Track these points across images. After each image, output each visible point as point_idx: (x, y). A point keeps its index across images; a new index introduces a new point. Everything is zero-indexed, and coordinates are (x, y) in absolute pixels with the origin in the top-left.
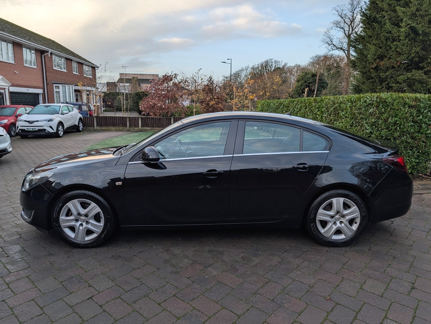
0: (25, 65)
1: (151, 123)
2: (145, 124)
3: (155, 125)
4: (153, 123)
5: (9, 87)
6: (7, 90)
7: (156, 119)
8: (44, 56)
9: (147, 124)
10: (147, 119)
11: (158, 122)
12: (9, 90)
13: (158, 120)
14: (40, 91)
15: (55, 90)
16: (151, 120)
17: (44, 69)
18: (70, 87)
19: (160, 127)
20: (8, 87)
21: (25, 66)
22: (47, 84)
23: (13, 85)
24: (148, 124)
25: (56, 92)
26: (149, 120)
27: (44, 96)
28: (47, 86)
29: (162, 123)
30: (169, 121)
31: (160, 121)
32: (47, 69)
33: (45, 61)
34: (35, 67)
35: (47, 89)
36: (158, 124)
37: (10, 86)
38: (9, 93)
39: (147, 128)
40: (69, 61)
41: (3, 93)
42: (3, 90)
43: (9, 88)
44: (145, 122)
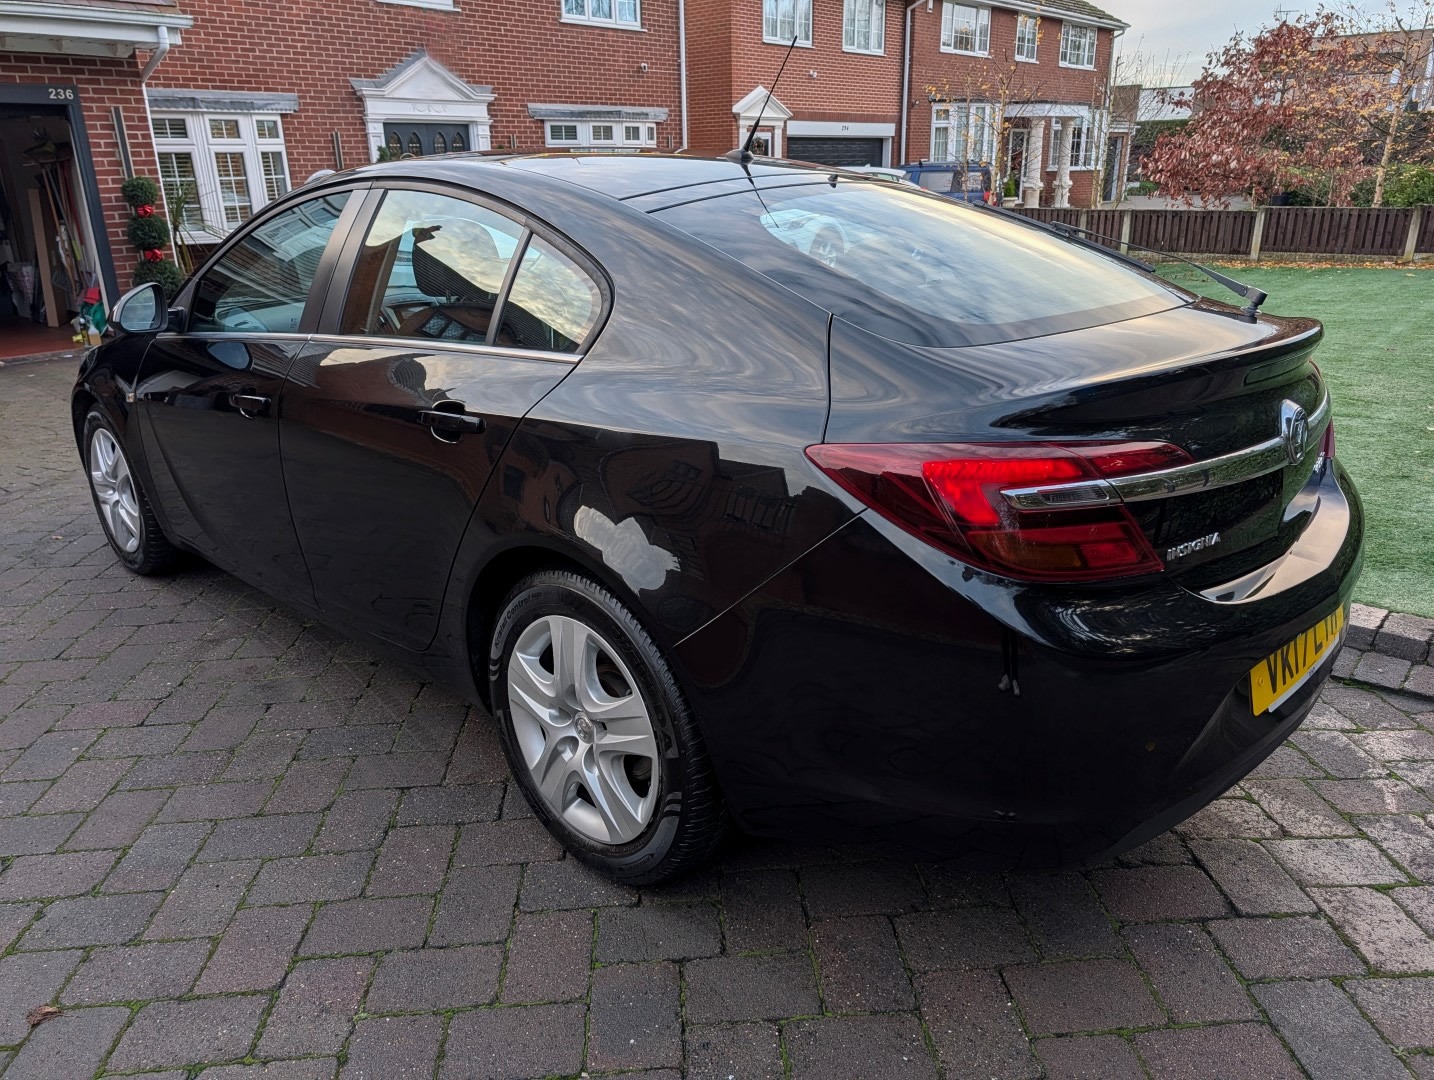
0: (846, 48)
1: (1167, 235)
2: (1145, 237)
3: (1182, 241)
4: (1175, 235)
5: (785, 123)
6: (778, 133)
7: (1192, 219)
8: (913, 11)
9: (1152, 239)
10: (1154, 218)
11: (1198, 231)
12: (784, 130)
13: (1199, 220)
14: (886, 130)
15: (936, 123)
16: (1168, 222)
17: (907, 56)
18: (984, 109)
19: (1202, 252)
20: (782, 124)
21: (843, 52)
22: (911, 105)
23: (797, 116)
24: (1156, 240)
25: (937, 129)
26: (1161, 220)
27: (895, 145)
28: (909, 112)
29: (1213, 234)
30: (1246, 226)
31: (1206, 225)
32: (915, 53)
33: (912, 26)
34: (880, 52)
35: (908, 122)
36: (1198, 238)
37: (790, 119)
38: (783, 141)
39: (1150, 254)
40: (1003, 19)
41: (767, 141)
42: (768, 131)
43: (785, 126)
44: (1145, 231)
